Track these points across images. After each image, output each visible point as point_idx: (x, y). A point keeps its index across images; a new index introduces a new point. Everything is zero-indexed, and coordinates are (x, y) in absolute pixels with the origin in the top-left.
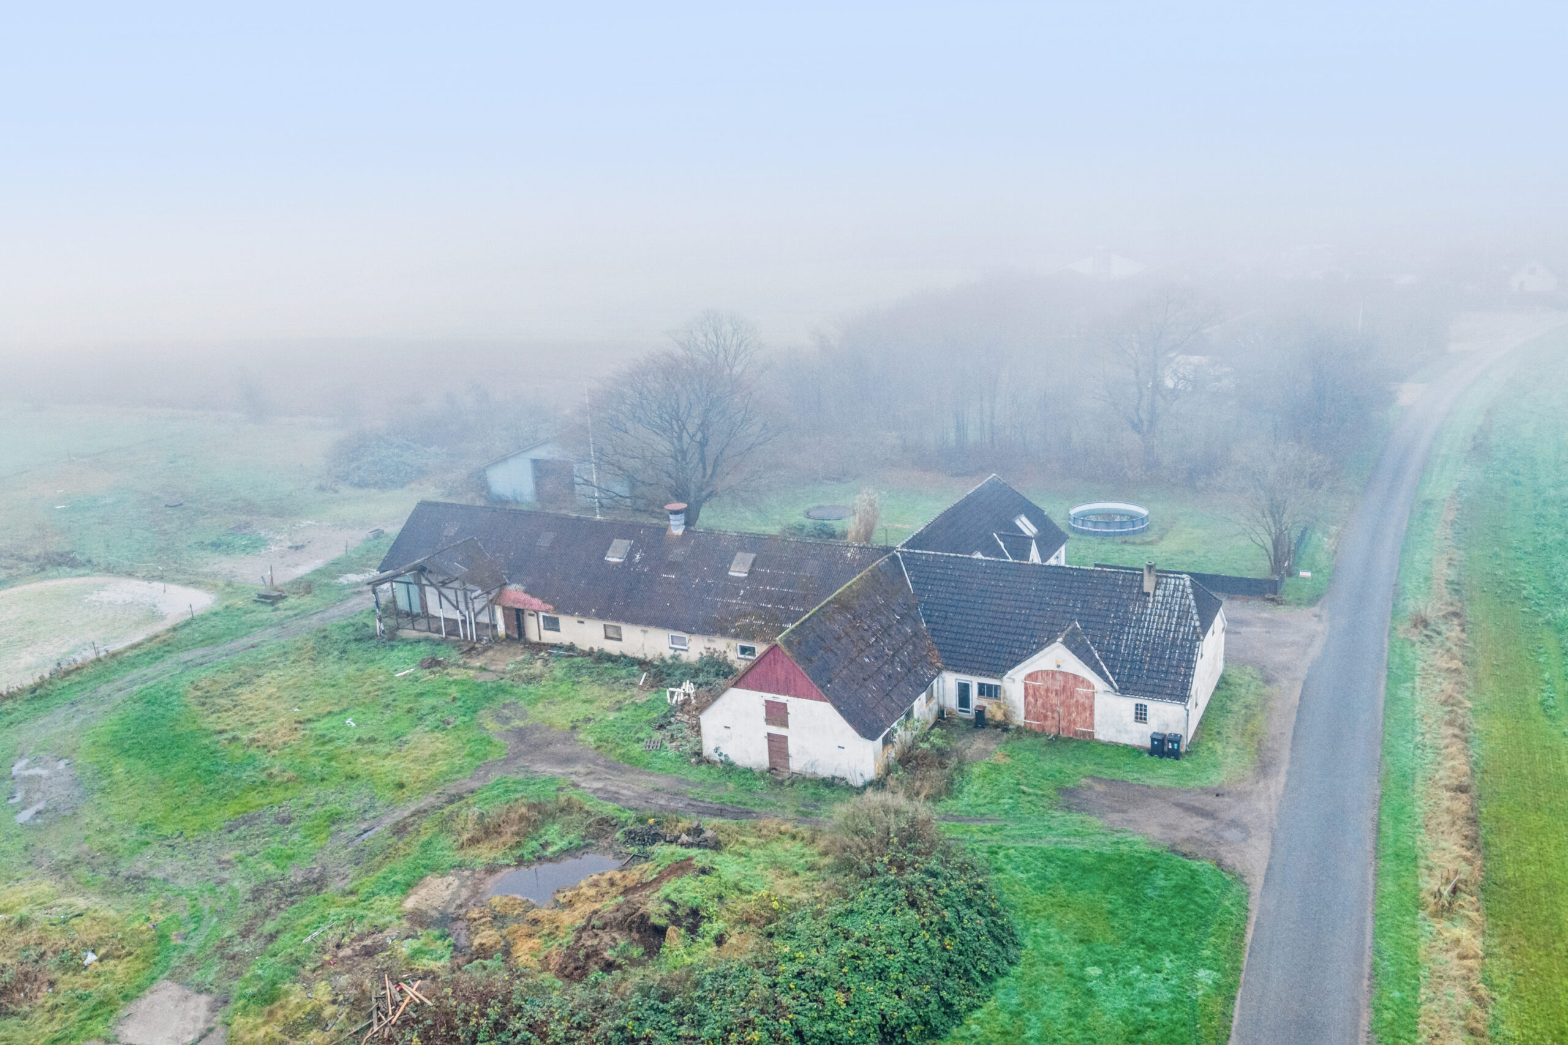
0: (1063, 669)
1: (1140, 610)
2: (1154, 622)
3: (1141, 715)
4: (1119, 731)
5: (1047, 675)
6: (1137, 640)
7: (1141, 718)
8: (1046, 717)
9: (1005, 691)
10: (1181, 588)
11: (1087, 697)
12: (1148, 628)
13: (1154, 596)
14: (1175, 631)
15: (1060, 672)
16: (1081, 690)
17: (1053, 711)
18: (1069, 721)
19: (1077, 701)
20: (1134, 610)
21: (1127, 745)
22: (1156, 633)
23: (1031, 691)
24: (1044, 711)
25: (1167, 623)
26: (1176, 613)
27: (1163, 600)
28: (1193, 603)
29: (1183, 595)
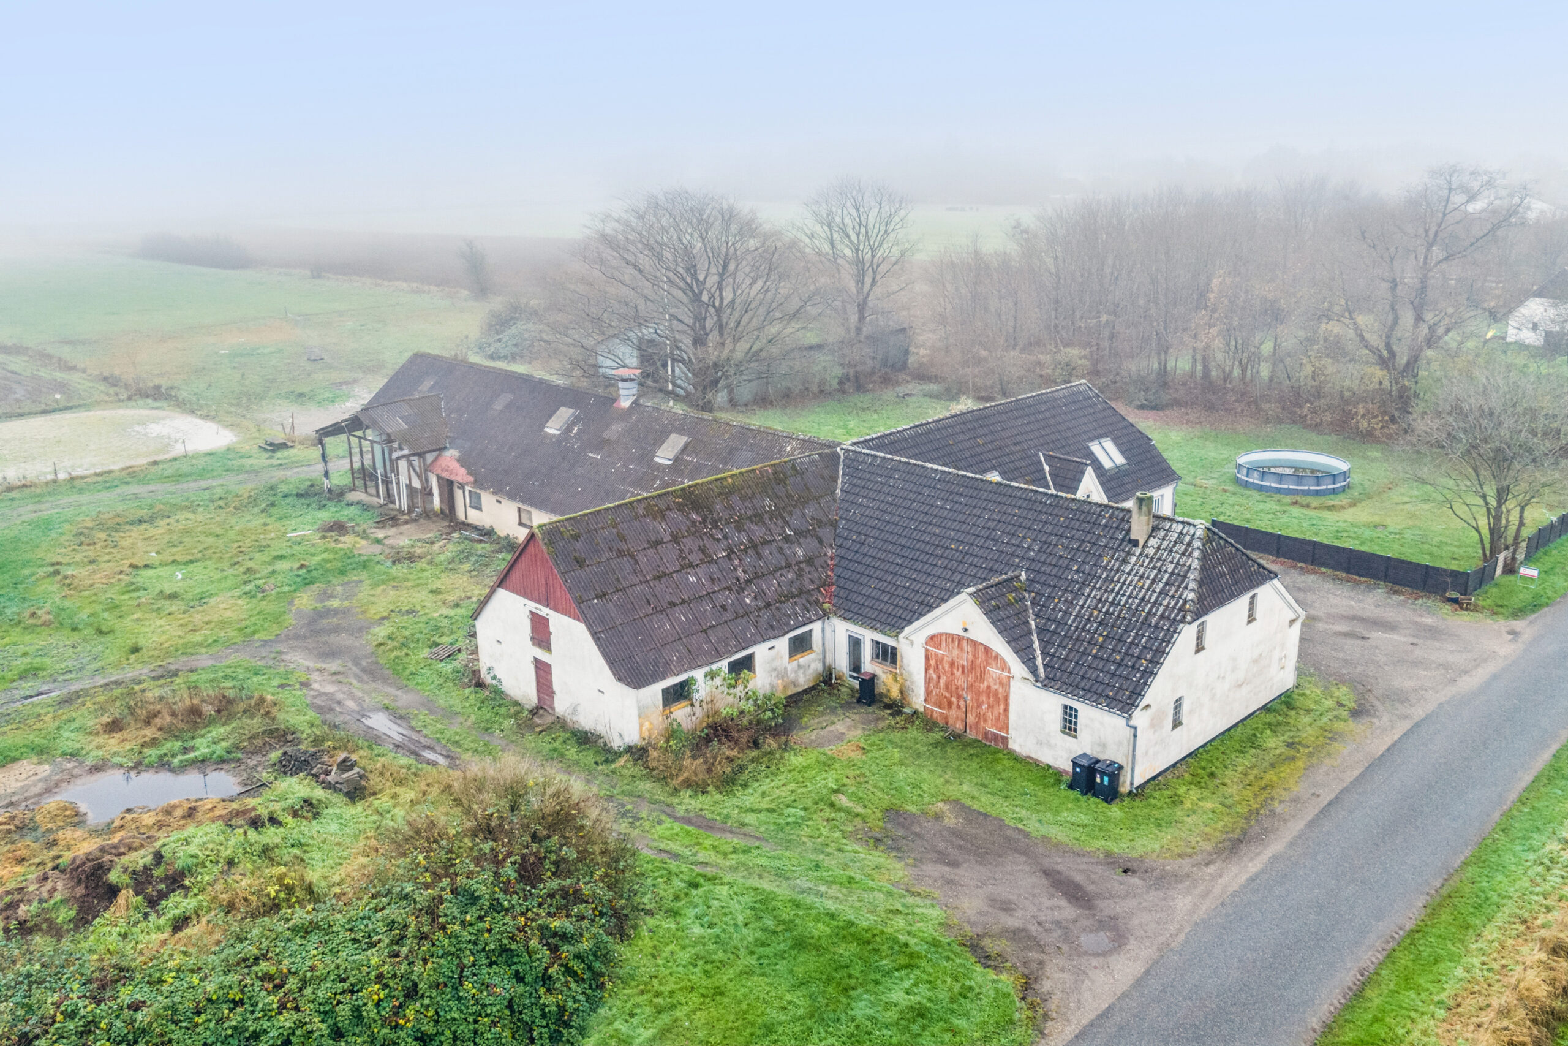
0: (971, 635)
1: (1117, 564)
2: (1129, 585)
3: (1070, 724)
4: (1040, 743)
5: (953, 641)
6: (1095, 608)
7: (1070, 729)
8: (950, 704)
9: (902, 657)
10: (1188, 538)
11: (1001, 683)
12: (1118, 593)
13: (1145, 546)
14: (1155, 603)
15: (968, 639)
16: (993, 671)
17: (959, 697)
18: (978, 716)
19: (989, 687)
20: (1107, 565)
21: (1050, 767)
22: (1126, 602)
23: (932, 662)
24: (948, 695)
25: (1148, 590)
26: (1166, 576)
27: (1155, 554)
28: (1196, 564)
29: (1186, 550)
